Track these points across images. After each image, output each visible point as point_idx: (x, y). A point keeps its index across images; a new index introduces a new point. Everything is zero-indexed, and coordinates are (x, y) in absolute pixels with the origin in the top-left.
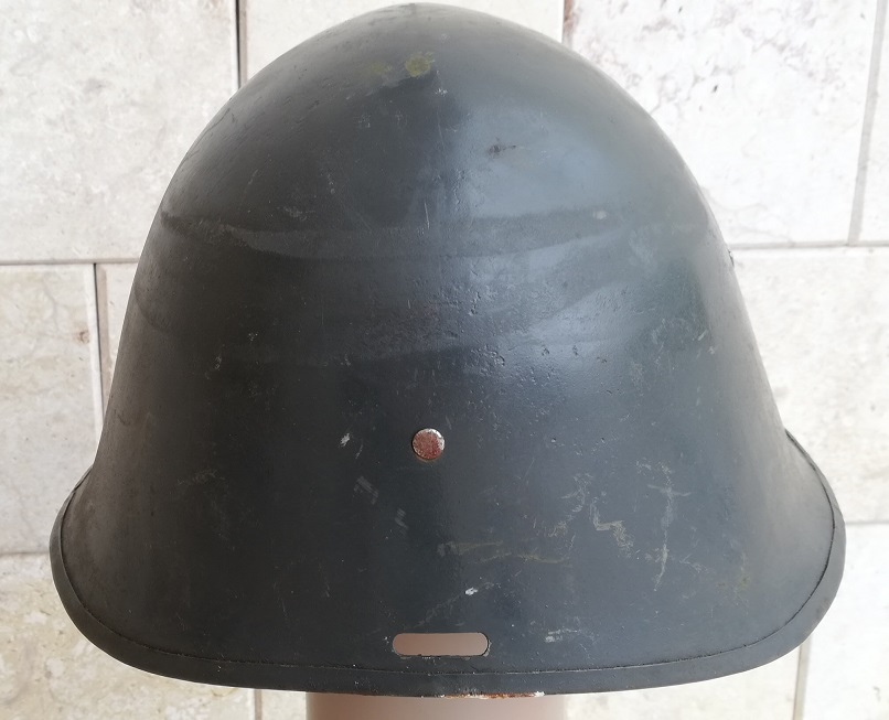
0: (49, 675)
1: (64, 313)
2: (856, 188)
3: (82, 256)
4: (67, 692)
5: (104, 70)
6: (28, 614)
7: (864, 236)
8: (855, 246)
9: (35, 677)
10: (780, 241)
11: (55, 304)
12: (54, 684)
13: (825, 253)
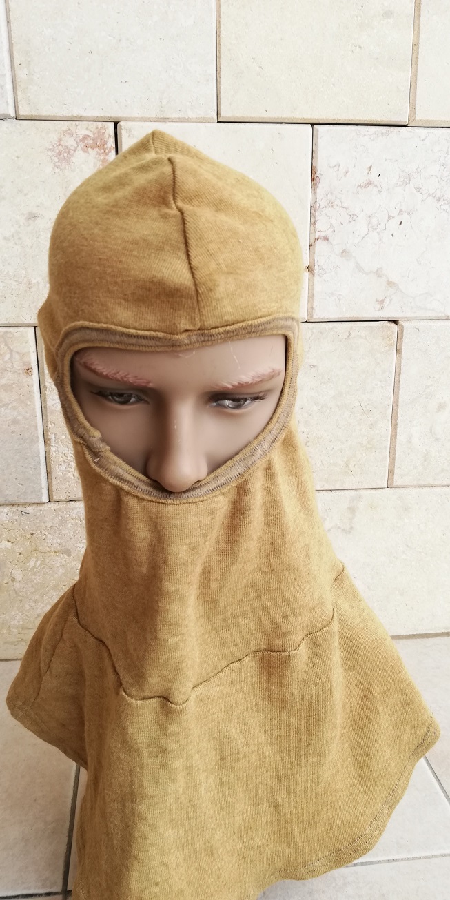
0: (13, 580)
1: (17, 357)
3: (26, 322)
4: (24, 590)
5: (38, 206)
9: (5, 581)
11: (11, 351)
12: (17, 585)
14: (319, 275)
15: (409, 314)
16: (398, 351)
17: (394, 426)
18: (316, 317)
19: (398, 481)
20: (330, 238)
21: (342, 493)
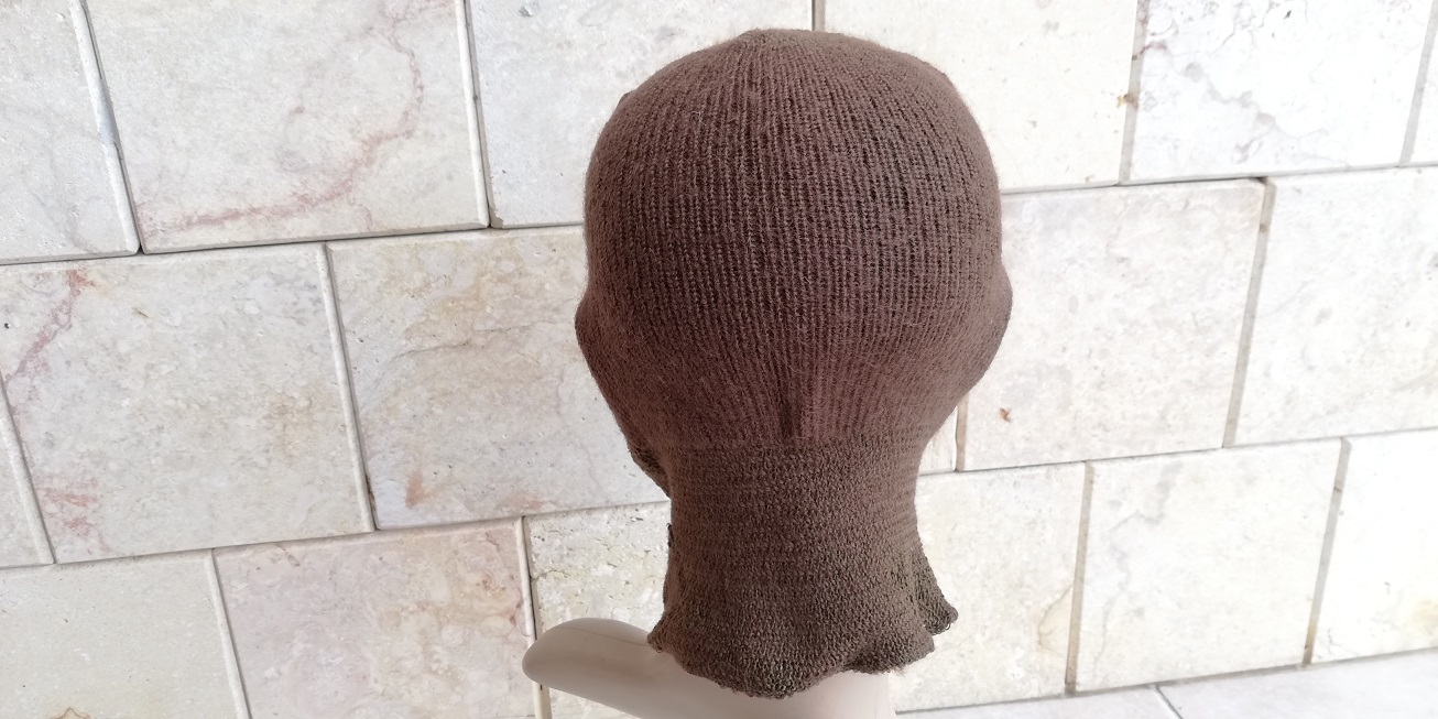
2: (1412, 110)
6: (595, 567)
7: (1415, 159)
8: (1404, 167)
10: (1337, 166)
13: (1377, 175)
14: (1145, 109)
15: (1286, 167)
16: (1264, 228)
17: (1245, 350)
18: (1133, 178)
19: (1241, 436)
20: (1170, 46)
21: (1151, 461)
